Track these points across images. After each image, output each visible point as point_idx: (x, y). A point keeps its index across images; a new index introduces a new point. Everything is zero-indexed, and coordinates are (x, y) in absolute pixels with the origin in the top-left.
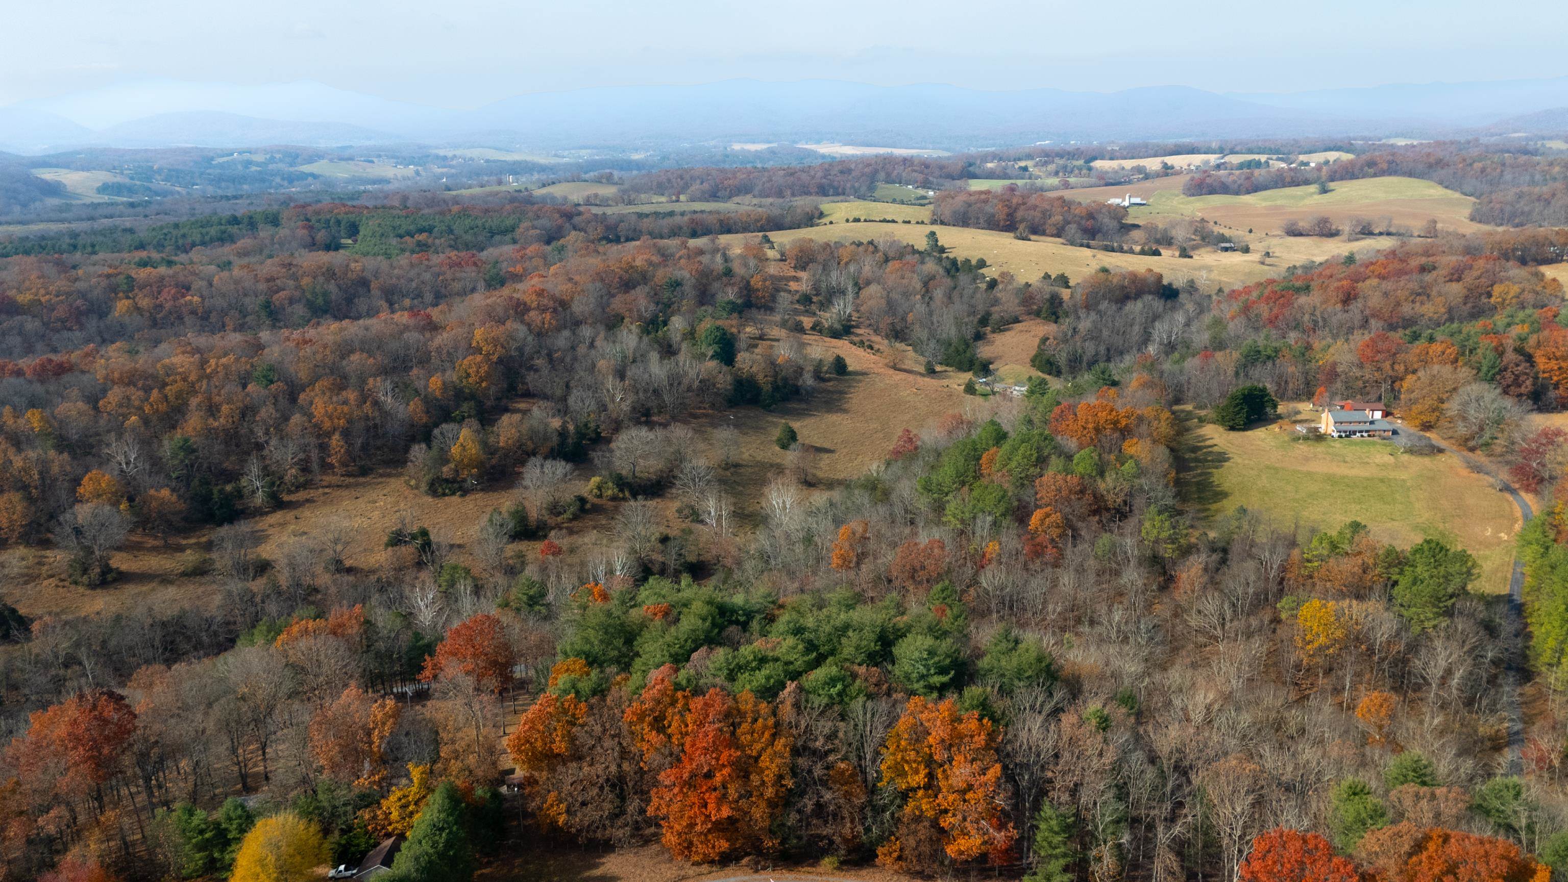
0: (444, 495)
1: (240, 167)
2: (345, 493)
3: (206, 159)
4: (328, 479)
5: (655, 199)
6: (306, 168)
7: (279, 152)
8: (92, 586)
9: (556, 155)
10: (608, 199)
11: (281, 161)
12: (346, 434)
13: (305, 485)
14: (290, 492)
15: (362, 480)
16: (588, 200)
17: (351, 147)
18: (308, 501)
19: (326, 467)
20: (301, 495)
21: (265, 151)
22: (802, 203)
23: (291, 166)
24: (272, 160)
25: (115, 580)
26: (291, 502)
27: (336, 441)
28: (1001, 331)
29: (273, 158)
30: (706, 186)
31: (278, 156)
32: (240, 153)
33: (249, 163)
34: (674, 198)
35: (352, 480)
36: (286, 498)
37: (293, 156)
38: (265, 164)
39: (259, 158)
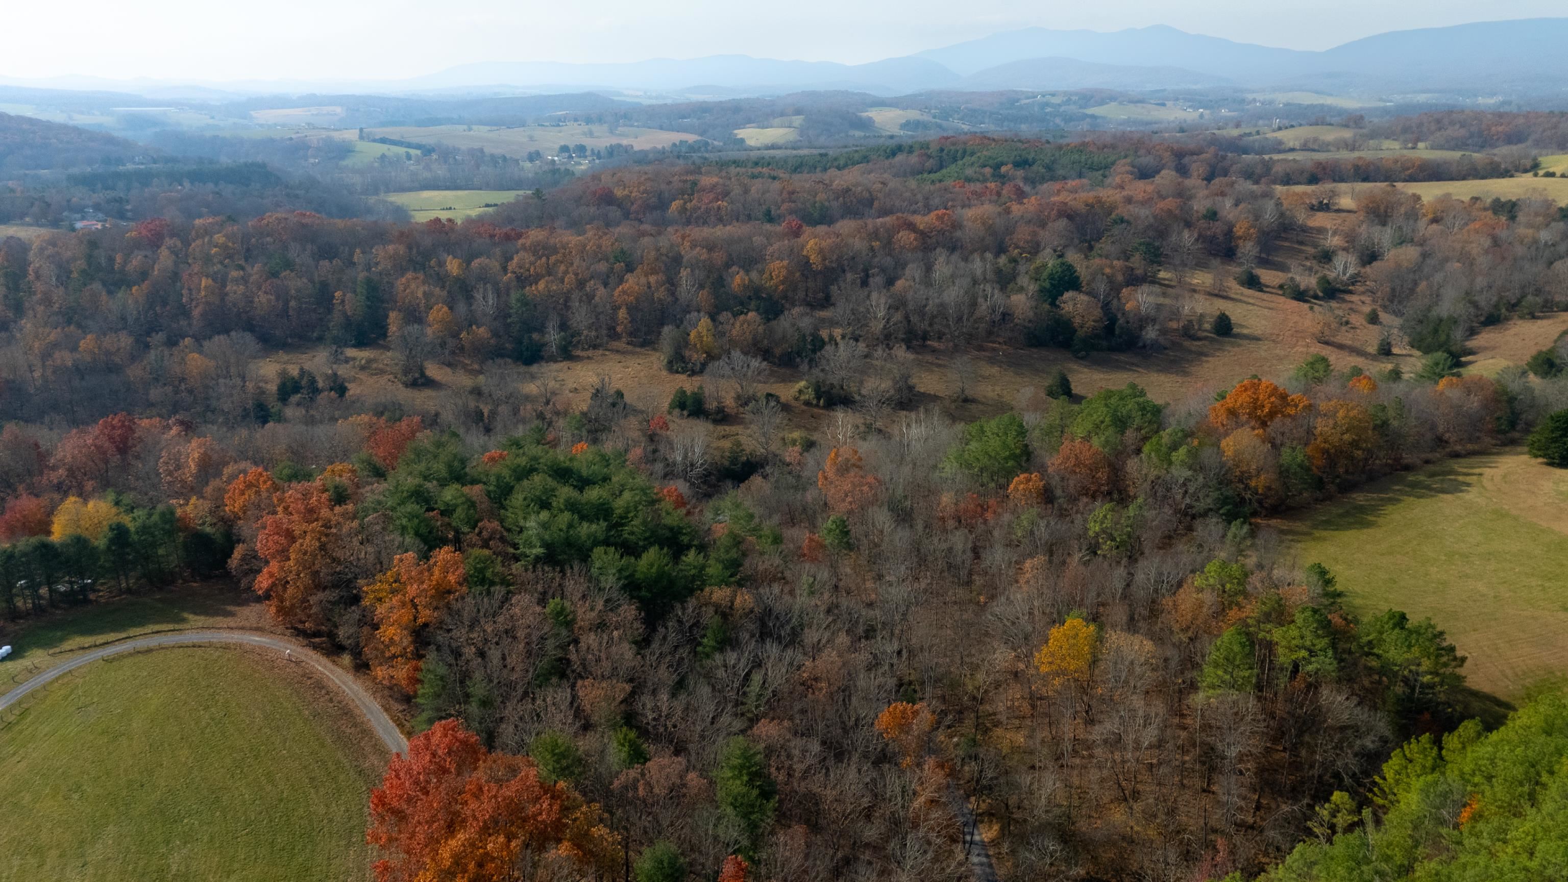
0: (677, 372)
1: (1036, 109)
2: (618, 357)
3: (1011, 100)
4: (615, 344)
5: (1387, 144)
6: (1090, 111)
7: (1076, 94)
8: (406, 385)
9: (1381, 100)
10: (1328, 144)
11: (1075, 103)
12: (631, 309)
13: (595, 347)
14: (583, 349)
15: (638, 349)
16: (1305, 145)
17: (1165, 90)
18: (588, 358)
19: (613, 335)
20: (590, 353)
21: (1065, 93)
22: (1503, 153)
23: (1081, 107)
24: (1068, 102)
25: (423, 385)
26: (578, 356)
27: (622, 314)
28: (1534, 317)
29: (1069, 100)
30: (1463, 132)
31: (1074, 98)
32: (1043, 96)
33: (1047, 104)
34: (1410, 145)
35: (630, 348)
36: (579, 353)
37: (1088, 98)
38: (1059, 105)
39: (1056, 100)
